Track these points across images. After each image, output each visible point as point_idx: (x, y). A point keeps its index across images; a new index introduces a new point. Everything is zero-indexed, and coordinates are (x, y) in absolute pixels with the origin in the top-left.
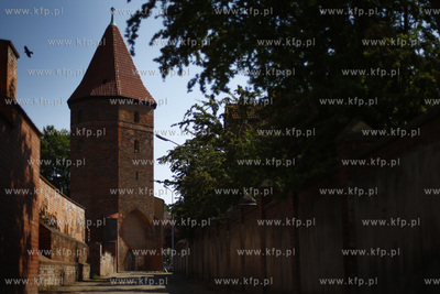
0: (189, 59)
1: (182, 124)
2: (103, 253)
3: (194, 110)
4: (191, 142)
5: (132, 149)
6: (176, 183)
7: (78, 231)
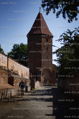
0: (58, 6)
1: (59, 40)
2: (36, 81)
3: (63, 35)
4: (63, 47)
5: (46, 50)
6: (58, 61)
7: (27, 75)
